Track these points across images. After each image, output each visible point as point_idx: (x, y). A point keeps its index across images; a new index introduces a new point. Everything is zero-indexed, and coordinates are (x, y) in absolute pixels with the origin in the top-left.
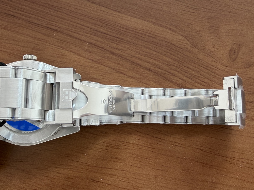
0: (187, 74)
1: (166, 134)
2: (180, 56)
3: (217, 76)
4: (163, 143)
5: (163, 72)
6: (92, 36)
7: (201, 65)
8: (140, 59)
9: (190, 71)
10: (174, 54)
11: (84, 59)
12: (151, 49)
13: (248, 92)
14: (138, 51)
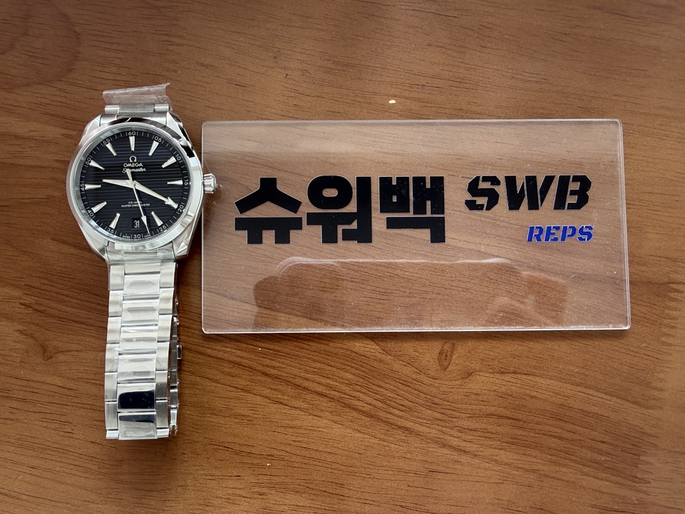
0: (377, 396)
1: (351, 488)
2: (365, 370)
3: (422, 395)
4: (346, 502)
5: (342, 395)
6: (234, 351)
7: (398, 380)
8: (307, 379)
9: (382, 390)
10: (357, 366)
11: (224, 387)
12: (322, 363)
13: (468, 415)
14: (302, 367)
